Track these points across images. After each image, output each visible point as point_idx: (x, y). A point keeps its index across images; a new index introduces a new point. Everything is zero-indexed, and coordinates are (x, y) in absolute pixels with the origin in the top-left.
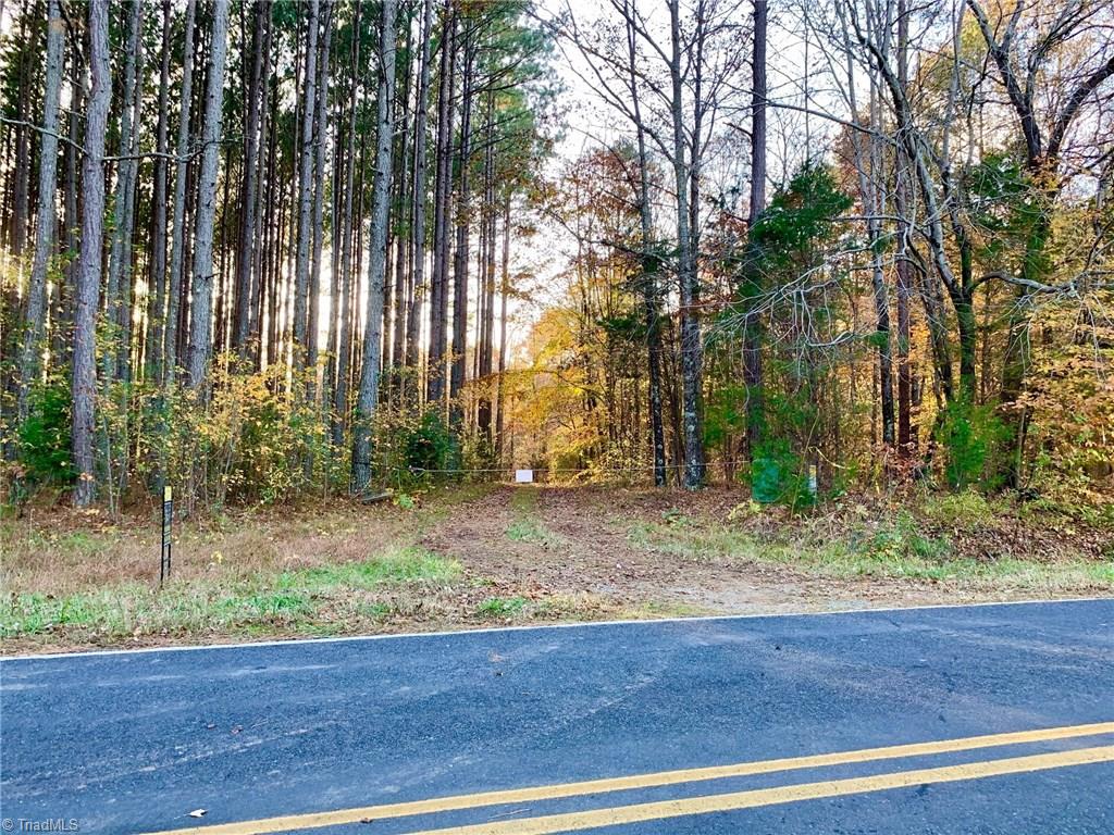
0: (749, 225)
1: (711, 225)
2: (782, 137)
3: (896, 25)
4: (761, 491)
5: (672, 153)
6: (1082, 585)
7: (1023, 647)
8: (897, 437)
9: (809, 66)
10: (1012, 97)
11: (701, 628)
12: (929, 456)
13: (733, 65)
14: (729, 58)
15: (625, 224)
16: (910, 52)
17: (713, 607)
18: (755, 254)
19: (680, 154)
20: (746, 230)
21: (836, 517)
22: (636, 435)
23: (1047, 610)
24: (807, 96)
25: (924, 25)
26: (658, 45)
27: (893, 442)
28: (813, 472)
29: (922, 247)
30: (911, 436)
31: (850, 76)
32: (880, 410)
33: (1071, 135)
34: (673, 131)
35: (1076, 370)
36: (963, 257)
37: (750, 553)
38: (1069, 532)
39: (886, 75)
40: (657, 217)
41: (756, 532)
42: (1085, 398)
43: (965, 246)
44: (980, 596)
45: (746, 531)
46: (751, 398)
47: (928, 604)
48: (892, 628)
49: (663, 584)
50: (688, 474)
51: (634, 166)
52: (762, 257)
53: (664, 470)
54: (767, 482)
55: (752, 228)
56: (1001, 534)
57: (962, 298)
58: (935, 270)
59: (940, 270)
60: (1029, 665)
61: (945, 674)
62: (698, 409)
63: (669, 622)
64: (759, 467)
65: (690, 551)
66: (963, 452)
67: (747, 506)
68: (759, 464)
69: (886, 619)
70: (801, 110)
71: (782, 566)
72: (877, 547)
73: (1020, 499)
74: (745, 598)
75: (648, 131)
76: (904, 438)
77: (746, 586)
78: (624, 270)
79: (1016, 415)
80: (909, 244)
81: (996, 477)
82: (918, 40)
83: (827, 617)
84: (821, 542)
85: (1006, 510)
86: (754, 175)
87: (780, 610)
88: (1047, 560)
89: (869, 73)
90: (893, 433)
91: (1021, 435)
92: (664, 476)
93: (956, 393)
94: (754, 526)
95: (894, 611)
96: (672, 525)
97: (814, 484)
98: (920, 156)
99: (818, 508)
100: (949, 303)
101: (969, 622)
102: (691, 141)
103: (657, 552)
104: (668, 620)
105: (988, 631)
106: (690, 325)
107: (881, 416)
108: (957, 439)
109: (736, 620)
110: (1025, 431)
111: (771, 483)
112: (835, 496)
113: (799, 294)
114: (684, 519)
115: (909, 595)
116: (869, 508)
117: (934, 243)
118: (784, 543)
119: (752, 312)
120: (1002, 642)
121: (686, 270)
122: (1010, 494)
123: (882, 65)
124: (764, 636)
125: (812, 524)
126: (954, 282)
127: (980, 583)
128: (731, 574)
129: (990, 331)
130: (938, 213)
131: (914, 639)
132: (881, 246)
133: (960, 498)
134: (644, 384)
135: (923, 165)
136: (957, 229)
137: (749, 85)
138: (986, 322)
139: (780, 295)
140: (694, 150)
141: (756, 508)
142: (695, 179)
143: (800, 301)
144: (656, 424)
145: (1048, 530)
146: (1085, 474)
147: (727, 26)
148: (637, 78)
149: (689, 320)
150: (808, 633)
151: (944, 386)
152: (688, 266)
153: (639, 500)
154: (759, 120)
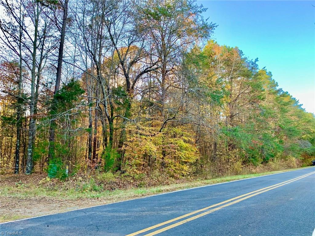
0: (54, 94)
1: (42, 92)
2: (66, 70)
3: (99, 49)
4: (51, 174)
5: (31, 68)
6: (133, 196)
7: (117, 215)
8: (92, 157)
9: (76, 53)
10: (125, 73)
11: (22, 223)
12: (100, 162)
13: (54, 47)
14: (52, 45)
15: (13, 87)
16: (102, 57)
17: (28, 215)
18: (55, 102)
19: (34, 69)
20: (53, 95)
21: (73, 181)
22: (9, 156)
23: (124, 204)
24: (74, 62)
25: (106, 51)
26: (30, 36)
27: (91, 158)
28: (67, 167)
29: (102, 106)
30: (96, 157)
31: (86, 58)
32: (88, 149)
33: (137, 85)
34: (32, 62)
35: (135, 140)
36: (112, 110)
37: (44, 195)
38: (131, 181)
39: (95, 61)
40: (25, 86)
41: (47, 187)
42: (137, 147)
43: (112, 108)
44: (108, 202)
45: (45, 187)
46: (50, 145)
47: (95, 205)
48: (84, 214)
49: (11, 209)
50: (27, 169)
51: (18, 69)
52: (57, 104)
53: (18, 168)
54: (53, 171)
55: (55, 95)
56: (116, 183)
57: (111, 121)
58: (105, 113)
59: (106, 113)
60: (118, 220)
61: (97, 226)
62: (33, 148)
63: (10, 223)
64: (51, 167)
65: (24, 196)
66: (108, 161)
67: (46, 179)
68: (51, 166)
69: (83, 211)
70: (73, 65)
71: (54, 198)
72: (83, 190)
73: (121, 173)
74: (40, 210)
75: (23, 60)
76: (94, 157)
77: (41, 206)
78: (11, 101)
79: (121, 151)
80: (98, 105)
81: (116, 167)
82: (104, 54)
83: (65, 213)
84: (67, 189)
85: (118, 176)
86: (57, 80)
87: (51, 213)
88: (126, 189)
89: (91, 60)
90: (91, 156)
91: (123, 156)
92: (18, 170)
93: (108, 145)
94: (47, 185)
95: (85, 209)
96: (18, 187)
97: (67, 171)
98: (102, 83)
99: (68, 179)
100: (108, 122)
101: (105, 209)
102: (38, 66)
103: (11, 197)
104: (10, 222)
105: (109, 211)
106: (33, 121)
107: (88, 151)
108: (107, 157)
109: (35, 218)
110: (123, 155)
111: (54, 172)
112: (73, 175)
113: (67, 115)
114: (23, 185)
115: (90, 203)
116: (82, 178)
117: (105, 106)
118: (56, 190)
119: (53, 119)
120: (112, 214)
121: (33, 104)
122: (119, 172)
123: (94, 58)
124: (44, 223)
125: (65, 183)
126: (109, 116)
127: (109, 198)
128: (37, 202)
129: (117, 130)
130: (106, 98)
131: (90, 217)
132: (91, 105)
133: (107, 174)
134: (15, 139)
135: (103, 86)
136: (111, 103)
137: (57, 54)
138: (116, 127)
139: (61, 115)
140: (39, 69)
141: (48, 179)
142: (38, 77)
143: (67, 117)
144: (17, 153)
145: (127, 181)
146: (136, 166)
147: (53, 36)
148: (21, 44)
149: (32, 119)
150: (59, 219)
151: (105, 143)
152: (34, 103)
153: (7, 179)
154: (60, 65)
